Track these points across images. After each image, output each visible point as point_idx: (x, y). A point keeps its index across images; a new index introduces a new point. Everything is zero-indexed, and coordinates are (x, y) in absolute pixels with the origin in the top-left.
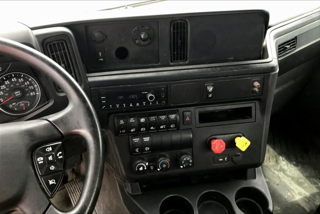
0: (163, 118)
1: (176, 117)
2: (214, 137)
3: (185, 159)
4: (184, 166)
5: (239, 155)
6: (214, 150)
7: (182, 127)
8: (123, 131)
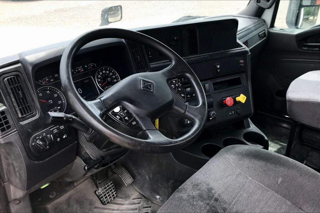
2: (223, 99)
3: (212, 113)
4: (213, 117)
5: (240, 108)
6: (228, 104)
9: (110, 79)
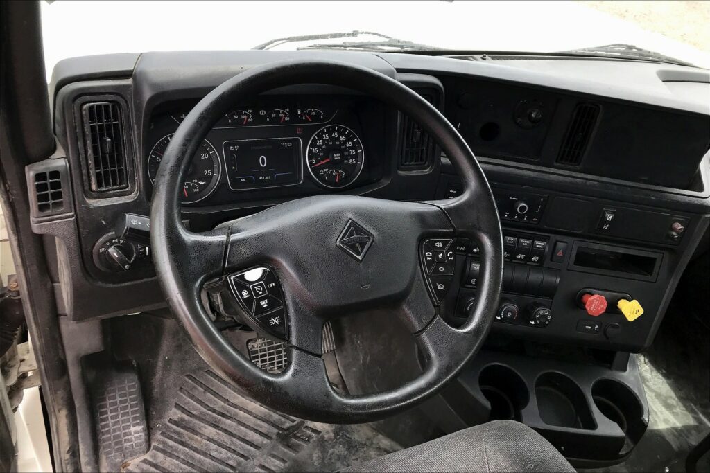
0: (526, 242)
1: (544, 247)
2: (588, 290)
3: (542, 313)
4: (538, 322)
5: (617, 327)
6: (588, 309)
7: (547, 263)
8: (462, 248)
9: (340, 155)
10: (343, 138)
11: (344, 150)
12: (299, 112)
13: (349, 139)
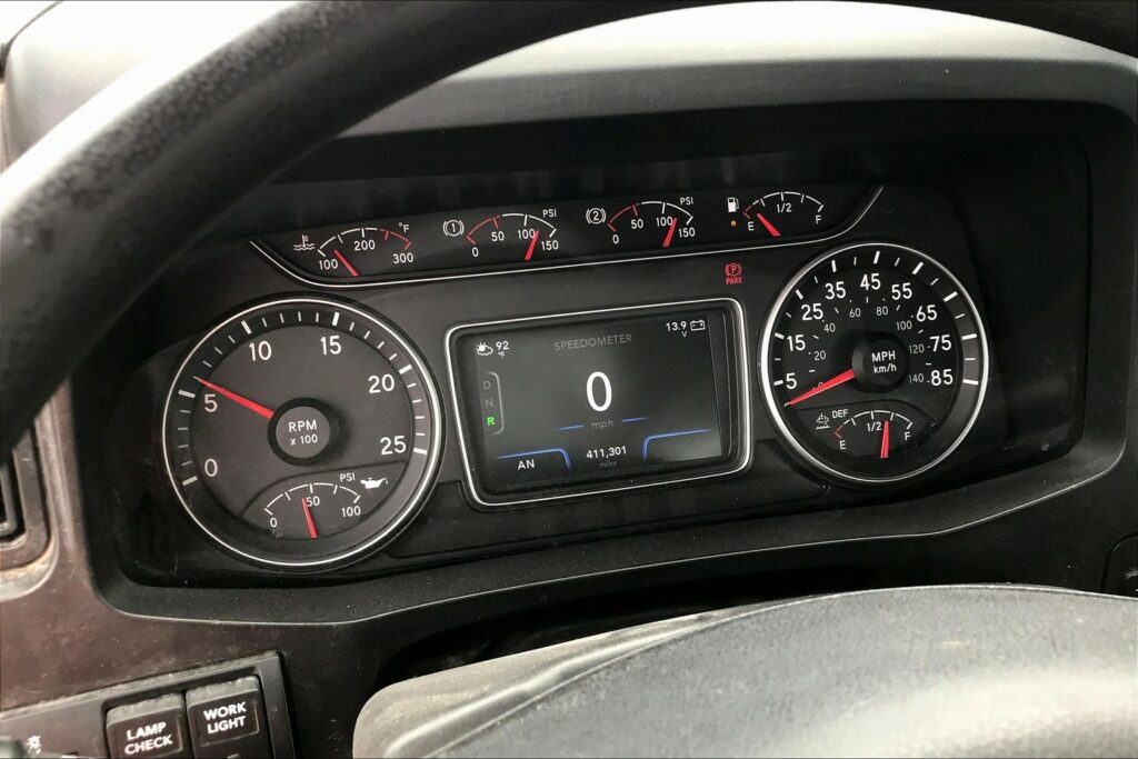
9: (892, 355)
10: (903, 291)
11: (911, 336)
12: (732, 207)
13: (924, 294)
